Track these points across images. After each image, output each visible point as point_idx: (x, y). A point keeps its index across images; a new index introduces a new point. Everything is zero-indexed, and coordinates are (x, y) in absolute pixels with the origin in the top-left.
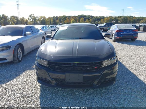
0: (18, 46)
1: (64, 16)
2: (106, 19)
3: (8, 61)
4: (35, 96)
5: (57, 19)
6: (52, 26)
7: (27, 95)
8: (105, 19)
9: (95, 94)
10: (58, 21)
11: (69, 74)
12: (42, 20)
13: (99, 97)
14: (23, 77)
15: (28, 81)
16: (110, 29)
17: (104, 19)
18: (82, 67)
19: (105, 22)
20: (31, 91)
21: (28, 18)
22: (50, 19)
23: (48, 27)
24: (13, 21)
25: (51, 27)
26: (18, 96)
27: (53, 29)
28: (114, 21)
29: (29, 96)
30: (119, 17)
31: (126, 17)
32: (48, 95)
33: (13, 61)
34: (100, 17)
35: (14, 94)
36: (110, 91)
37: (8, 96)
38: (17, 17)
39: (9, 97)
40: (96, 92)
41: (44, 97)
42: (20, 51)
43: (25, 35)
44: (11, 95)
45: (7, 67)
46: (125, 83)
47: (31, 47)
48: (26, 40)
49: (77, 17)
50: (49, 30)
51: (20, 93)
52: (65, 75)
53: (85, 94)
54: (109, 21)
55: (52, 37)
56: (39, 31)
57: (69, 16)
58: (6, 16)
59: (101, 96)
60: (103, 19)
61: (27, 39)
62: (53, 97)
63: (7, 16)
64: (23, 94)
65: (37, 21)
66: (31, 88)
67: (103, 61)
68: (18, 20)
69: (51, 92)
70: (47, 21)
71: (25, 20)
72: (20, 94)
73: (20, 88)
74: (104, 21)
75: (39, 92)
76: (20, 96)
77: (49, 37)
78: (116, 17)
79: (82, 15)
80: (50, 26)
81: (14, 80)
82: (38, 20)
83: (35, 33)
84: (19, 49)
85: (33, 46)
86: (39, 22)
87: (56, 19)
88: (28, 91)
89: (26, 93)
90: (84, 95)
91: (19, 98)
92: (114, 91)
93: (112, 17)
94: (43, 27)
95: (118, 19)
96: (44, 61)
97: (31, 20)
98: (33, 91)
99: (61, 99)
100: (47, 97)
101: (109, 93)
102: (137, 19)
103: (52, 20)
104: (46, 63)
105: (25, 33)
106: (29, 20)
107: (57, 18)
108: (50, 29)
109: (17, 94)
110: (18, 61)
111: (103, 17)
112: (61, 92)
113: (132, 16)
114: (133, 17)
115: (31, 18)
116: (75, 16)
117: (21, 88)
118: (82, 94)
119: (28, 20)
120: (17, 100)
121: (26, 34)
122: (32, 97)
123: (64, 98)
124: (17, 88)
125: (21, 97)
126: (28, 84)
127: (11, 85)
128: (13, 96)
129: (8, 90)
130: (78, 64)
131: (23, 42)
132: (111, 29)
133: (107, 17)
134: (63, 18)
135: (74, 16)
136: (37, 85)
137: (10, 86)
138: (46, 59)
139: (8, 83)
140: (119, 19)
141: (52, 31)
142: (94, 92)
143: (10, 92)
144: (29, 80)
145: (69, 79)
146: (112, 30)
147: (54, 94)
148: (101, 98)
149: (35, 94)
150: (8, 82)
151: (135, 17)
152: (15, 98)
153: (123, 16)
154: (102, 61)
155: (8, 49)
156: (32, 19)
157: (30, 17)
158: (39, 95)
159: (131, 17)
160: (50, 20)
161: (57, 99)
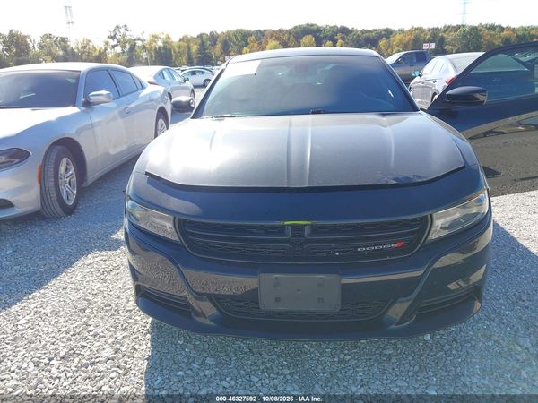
0: (59, 147)
1: (239, 32)
2: (398, 37)
3: (18, 211)
4: (127, 371)
5: (214, 44)
6: (196, 68)
7: (92, 364)
8: (396, 39)
9: (389, 359)
10: (218, 49)
11: (276, 278)
12: (160, 48)
13: (411, 374)
14: (79, 278)
15: (99, 299)
16: (420, 76)
17: (391, 39)
18: (333, 245)
19: (396, 49)
20: (111, 346)
21: (107, 43)
22: (186, 44)
23: (181, 74)
24: (50, 53)
25: (194, 73)
26: (54, 370)
27: (199, 79)
28: (433, 46)
29: (102, 367)
30: (447, 29)
31: (474, 29)
32: (184, 366)
33: (38, 211)
34: (375, 30)
35: (39, 358)
36: (455, 340)
37: (12, 369)
38: (63, 40)
39: (13, 375)
40: (395, 347)
41: (165, 372)
42: (67, 170)
43: (88, 104)
44: (25, 365)
45: (19, 236)
46: (515, 303)
47: (113, 152)
48: (92, 125)
49: (289, 32)
50: (183, 85)
51: (62, 354)
52: (257, 280)
53: (348, 357)
54: (411, 46)
55: (193, 108)
56: (143, 87)
57: (259, 31)
58: (25, 37)
59: (417, 368)
60: (388, 38)
61: (96, 119)
62: (207, 372)
63: (29, 37)
64: (76, 360)
65: (138, 51)
66: (112, 329)
67: (431, 216)
68: (69, 49)
69: (195, 346)
70: (177, 50)
71: (94, 48)
72: (63, 358)
73: (63, 330)
74: (390, 46)
75: (145, 348)
76: (62, 368)
77: (182, 110)
78: (437, 29)
79: (308, 24)
80: (188, 69)
81: (42, 291)
82: (144, 47)
83: (129, 96)
84: (64, 161)
85: (119, 149)
86: (145, 55)
87: (209, 43)
88: (97, 344)
89: (88, 353)
90: (341, 362)
91: (59, 378)
92: (473, 343)
93: (420, 29)
94: (161, 74)
95: (445, 35)
96: (161, 217)
97: (118, 49)
98: (118, 346)
99: (239, 381)
100: (181, 373)
101: (454, 352)
102: (518, 36)
103: (195, 48)
104: (169, 225)
105: (86, 95)
106: (109, 50)
107: (213, 38)
108: (188, 80)
109: (50, 359)
110: (59, 210)
111: (388, 33)
112: (239, 347)
113: (497, 24)
114: (502, 29)
115: (115, 42)
116: (280, 31)
117: (67, 332)
118: (332, 355)
119: (106, 49)
120: (49, 389)
121: (93, 99)
122: (114, 375)
123: (256, 379)
124: (50, 330)
125: (69, 375)
126: (100, 310)
127: (28, 317)
128: (32, 367)
129: (14, 340)
130: (315, 229)
131: (79, 132)
132: (426, 74)
133: (401, 31)
134: (237, 39)
135: (276, 29)
136: (137, 318)
137: (23, 321)
138: (168, 207)
139: (14, 308)
140: (450, 37)
141: (195, 86)
142: (383, 349)
143: (21, 348)
144: (103, 292)
145: (278, 300)
146: (428, 77)
147: (210, 361)
148: (421, 375)
149: (126, 358)
150: (14, 303)
151: (508, 28)
152: (40, 382)
153: (463, 26)
154: (428, 214)
155: (17, 161)
156: (122, 43)
157: (113, 38)
158: (145, 365)
159: (492, 27)
160: (189, 48)
161: (224, 383)
